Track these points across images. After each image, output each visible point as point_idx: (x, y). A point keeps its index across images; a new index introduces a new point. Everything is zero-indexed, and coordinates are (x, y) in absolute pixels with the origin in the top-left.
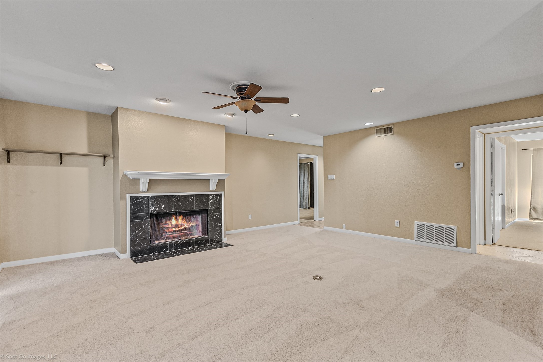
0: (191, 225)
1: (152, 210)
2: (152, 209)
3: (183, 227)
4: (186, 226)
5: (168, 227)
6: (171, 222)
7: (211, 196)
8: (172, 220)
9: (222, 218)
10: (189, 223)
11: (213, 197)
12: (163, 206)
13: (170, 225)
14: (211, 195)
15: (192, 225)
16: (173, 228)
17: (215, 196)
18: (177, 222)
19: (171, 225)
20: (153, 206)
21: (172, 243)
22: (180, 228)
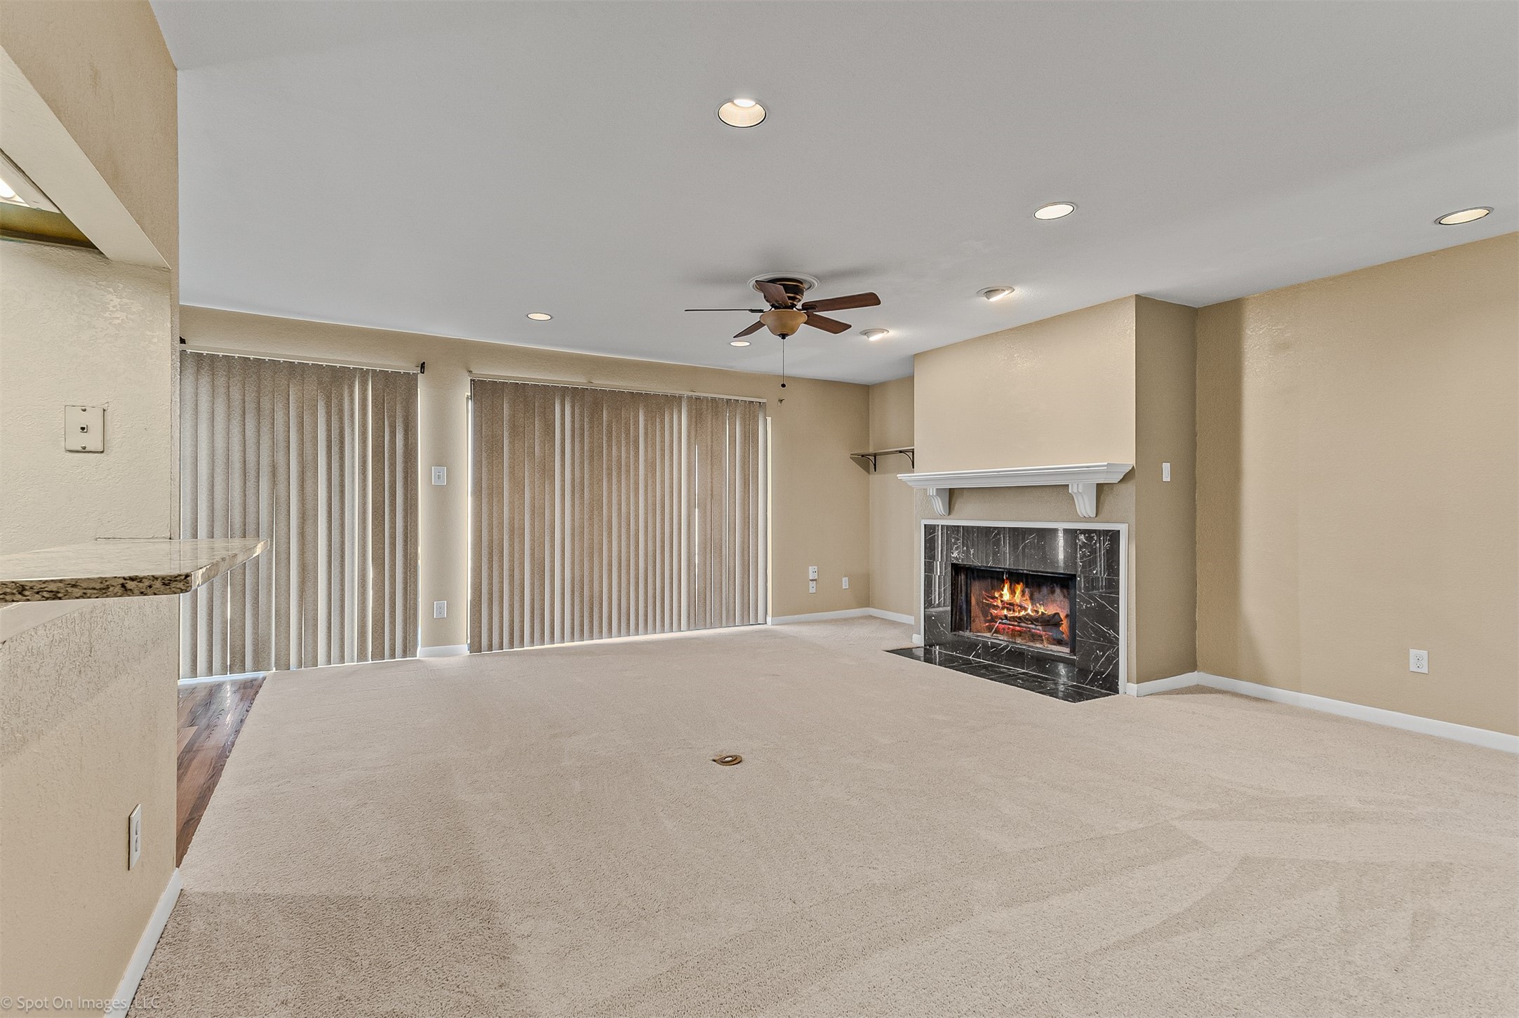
0: (1040, 613)
1: (954, 557)
2: (955, 555)
3: (1023, 613)
4: (1029, 611)
5: (995, 604)
6: (1001, 596)
7: (1082, 537)
8: (1003, 591)
9: (1118, 612)
10: (1037, 607)
11: (1090, 539)
12: (972, 552)
13: (999, 601)
14: (1084, 532)
15: (1042, 612)
16: (1003, 608)
17: (1095, 538)
18: (1012, 596)
19: (1002, 601)
20: (957, 549)
21: (987, 642)
22: (1017, 614)
